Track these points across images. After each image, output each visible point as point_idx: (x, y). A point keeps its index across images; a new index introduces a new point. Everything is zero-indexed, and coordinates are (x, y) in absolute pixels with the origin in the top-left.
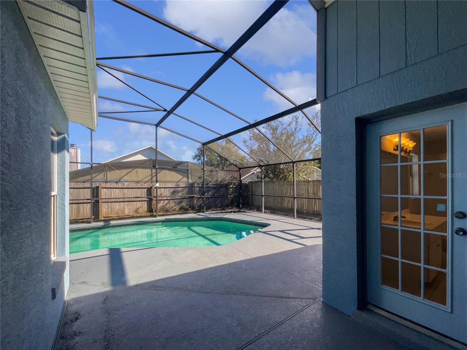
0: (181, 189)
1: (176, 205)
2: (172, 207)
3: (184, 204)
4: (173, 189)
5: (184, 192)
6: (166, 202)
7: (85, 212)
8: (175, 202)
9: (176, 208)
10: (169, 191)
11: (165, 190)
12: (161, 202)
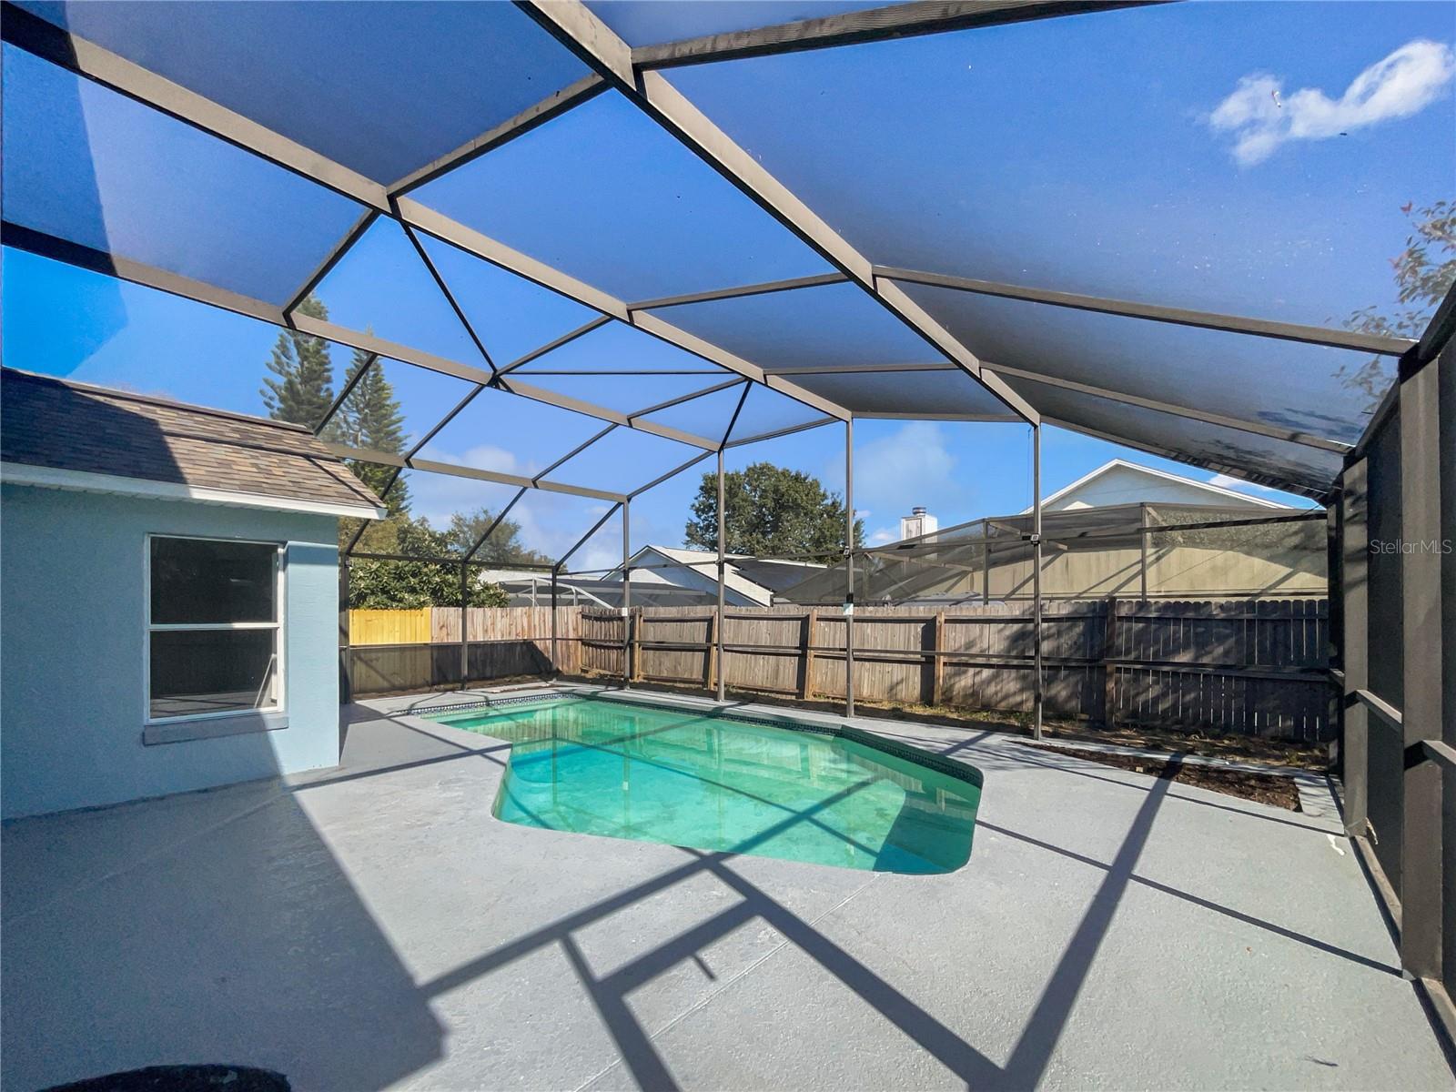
0: (1049, 628)
1: (1022, 690)
2: (1006, 697)
3: (1060, 691)
4: (1016, 627)
5: (1062, 640)
6: (986, 673)
7: (786, 677)
8: (1024, 678)
9: (1021, 703)
10: (1000, 631)
11: (982, 630)
12: (965, 672)
